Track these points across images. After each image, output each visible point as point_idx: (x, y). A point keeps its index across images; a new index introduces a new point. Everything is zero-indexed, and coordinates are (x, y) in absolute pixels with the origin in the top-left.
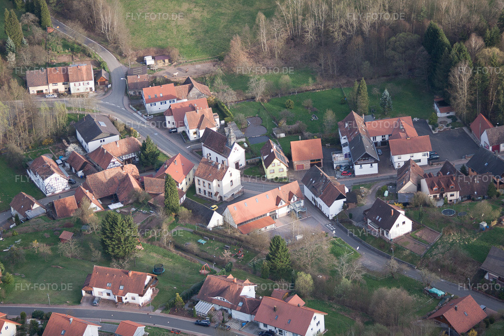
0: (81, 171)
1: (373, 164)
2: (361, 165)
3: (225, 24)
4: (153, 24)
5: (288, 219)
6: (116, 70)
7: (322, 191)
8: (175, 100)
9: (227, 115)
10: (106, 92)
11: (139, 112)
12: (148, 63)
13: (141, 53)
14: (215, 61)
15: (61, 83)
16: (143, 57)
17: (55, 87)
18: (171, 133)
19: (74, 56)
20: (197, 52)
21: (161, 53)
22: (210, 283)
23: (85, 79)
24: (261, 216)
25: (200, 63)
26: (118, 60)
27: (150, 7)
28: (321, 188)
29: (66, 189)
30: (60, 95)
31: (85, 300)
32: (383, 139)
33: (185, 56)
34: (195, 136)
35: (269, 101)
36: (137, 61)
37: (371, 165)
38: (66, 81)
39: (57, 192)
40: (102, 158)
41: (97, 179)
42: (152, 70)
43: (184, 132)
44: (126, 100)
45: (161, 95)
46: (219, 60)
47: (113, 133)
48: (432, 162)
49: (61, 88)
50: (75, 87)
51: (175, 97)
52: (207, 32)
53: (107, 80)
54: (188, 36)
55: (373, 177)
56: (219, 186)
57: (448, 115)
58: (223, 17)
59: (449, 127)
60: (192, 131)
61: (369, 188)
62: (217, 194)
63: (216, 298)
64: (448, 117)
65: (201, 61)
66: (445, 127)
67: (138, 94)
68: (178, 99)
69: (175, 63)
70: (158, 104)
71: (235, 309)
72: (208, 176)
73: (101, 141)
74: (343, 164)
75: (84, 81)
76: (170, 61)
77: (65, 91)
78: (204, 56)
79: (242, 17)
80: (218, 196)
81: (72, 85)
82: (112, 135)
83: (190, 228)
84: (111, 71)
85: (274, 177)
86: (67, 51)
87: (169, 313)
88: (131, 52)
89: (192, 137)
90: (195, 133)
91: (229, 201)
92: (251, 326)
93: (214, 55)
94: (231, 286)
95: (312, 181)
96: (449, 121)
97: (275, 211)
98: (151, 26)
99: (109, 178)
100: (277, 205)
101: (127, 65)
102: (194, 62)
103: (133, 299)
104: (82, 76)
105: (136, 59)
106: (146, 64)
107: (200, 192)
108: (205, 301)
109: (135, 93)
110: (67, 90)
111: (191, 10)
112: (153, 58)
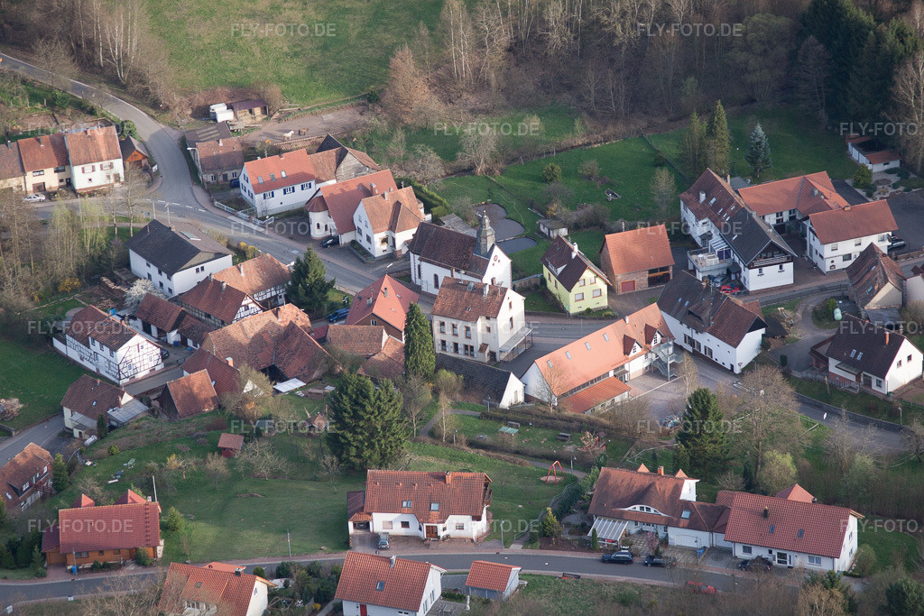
0: (174, 333)
1: (784, 265)
2: (760, 268)
3: (360, 29)
4: (207, 41)
5: (651, 381)
6: (154, 136)
7: (711, 318)
8: (313, 183)
9: (434, 202)
10: (150, 183)
11: (240, 213)
12: (220, 119)
13: (200, 100)
14: (359, 105)
15: (52, 170)
16: (208, 107)
17: (39, 180)
18: (326, 246)
19: (56, 115)
20: (318, 89)
21: (243, 97)
22: (611, 482)
23: (104, 156)
24: (599, 378)
25: (330, 111)
26: (152, 116)
27: (189, 8)
28: (708, 313)
29: (158, 368)
30: (50, 195)
31: (357, 541)
32: (778, 221)
33: (293, 98)
34: (385, 247)
35: (502, 172)
36: (192, 116)
37: (781, 267)
38: (63, 162)
39: (140, 376)
40: (220, 300)
41: (228, 339)
42: (233, 131)
43: (354, 242)
44: (201, 195)
45: (284, 175)
46: (370, 101)
47: (219, 251)
48: (896, 254)
49: (51, 179)
50: (84, 177)
51: (311, 177)
52: (325, 48)
53: (145, 157)
54: (288, 60)
55: (786, 291)
56: (489, 329)
57: (886, 167)
58: (351, 16)
59: (899, 189)
60: (377, 238)
61: (793, 308)
62: (483, 347)
63: (631, 508)
64: (889, 172)
65: (330, 107)
66: (891, 190)
67: (221, 179)
68: (318, 181)
69: (277, 114)
70: (279, 193)
71: (676, 525)
72: (463, 312)
73: (197, 271)
74: (715, 274)
75: (101, 160)
76: (264, 111)
77: (60, 187)
78: (335, 97)
79: (392, 14)
80: (487, 351)
81: (77, 170)
82: (219, 255)
83: (469, 409)
84: (146, 139)
85: (584, 309)
86: (39, 106)
87: (541, 548)
88: (177, 99)
89: (379, 249)
90: (385, 241)
91: (511, 359)
92: (713, 555)
93: (355, 93)
94: (657, 483)
95: (683, 302)
96: (894, 178)
97: (623, 366)
98: (204, 45)
99: (252, 335)
100: (627, 352)
101: (175, 125)
102: (317, 110)
103: (461, 527)
104: (97, 151)
105: (190, 112)
106: (215, 120)
107: (444, 349)
108: (609, 517)
109: (215, 177)
110: (64, 183)
111: (278, 8)
112: (230, 107)
